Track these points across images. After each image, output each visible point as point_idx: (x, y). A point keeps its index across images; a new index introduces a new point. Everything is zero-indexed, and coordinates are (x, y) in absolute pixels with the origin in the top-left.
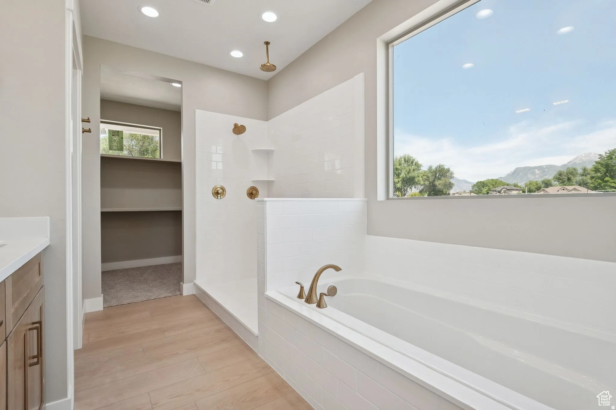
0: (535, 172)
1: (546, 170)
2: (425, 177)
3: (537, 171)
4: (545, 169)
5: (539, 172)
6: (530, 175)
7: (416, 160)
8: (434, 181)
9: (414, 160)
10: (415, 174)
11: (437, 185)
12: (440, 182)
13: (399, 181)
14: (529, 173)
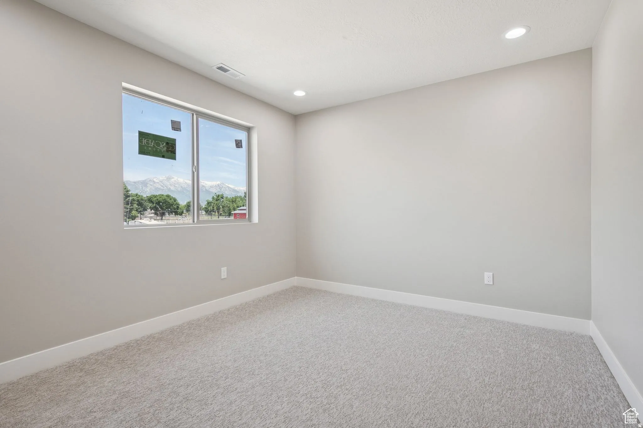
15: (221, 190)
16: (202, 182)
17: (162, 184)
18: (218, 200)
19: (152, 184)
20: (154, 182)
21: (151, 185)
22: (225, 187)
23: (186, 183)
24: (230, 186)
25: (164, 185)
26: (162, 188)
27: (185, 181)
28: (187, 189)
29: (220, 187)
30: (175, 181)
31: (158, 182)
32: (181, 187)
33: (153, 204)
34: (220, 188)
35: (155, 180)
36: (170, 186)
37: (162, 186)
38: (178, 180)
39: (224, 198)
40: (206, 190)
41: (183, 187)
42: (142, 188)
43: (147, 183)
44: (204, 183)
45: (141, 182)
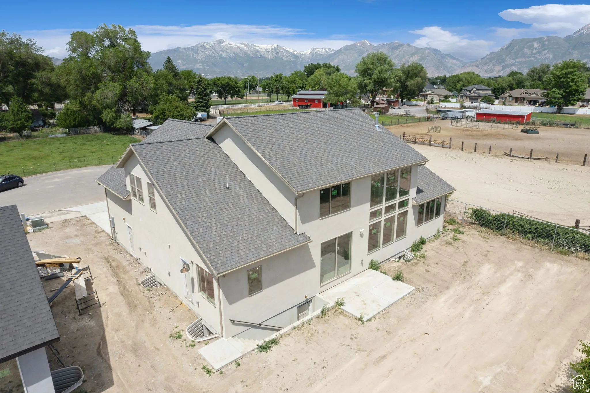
0: (533, 45)
1: (547, 43)
2: (397, 78)
3: (536, 45)
4: (546, 41)
5: (538, 45)
6: (526, 50)
7: (388, 59)
8: (406, 81)
9: (387, 58)
10: (386, 75)
11: (409, 86)
12: (412, 82)
13: (370, 83)
14: (526, 46)
15: (277, 54)
16: (256, 45)
17: (213, 50)
18: (277, 80)
19: (202, 50)
20: (205, 48)
21: (202, 52)
22: (282, 52)
23: (238, 47)
24: (288, 49)
25: (215, 50)
26: (214, 55)
27: (238, 45)
28: (240, 55)
29: (276, 51)
30: (227, 45)
31: (208, 48)
32: (234, 53)
33: (218, 87)
34: (277, 53)
35: (205, 45)
36: (221, 52)
37: (213, 53)
38: (230, 44)
39: (283, 78)
40: (260, 55)
41: (235, 52)
42: (193, 55)
43: (198, 50)
44: (258, 46)
45: (191, 49)
